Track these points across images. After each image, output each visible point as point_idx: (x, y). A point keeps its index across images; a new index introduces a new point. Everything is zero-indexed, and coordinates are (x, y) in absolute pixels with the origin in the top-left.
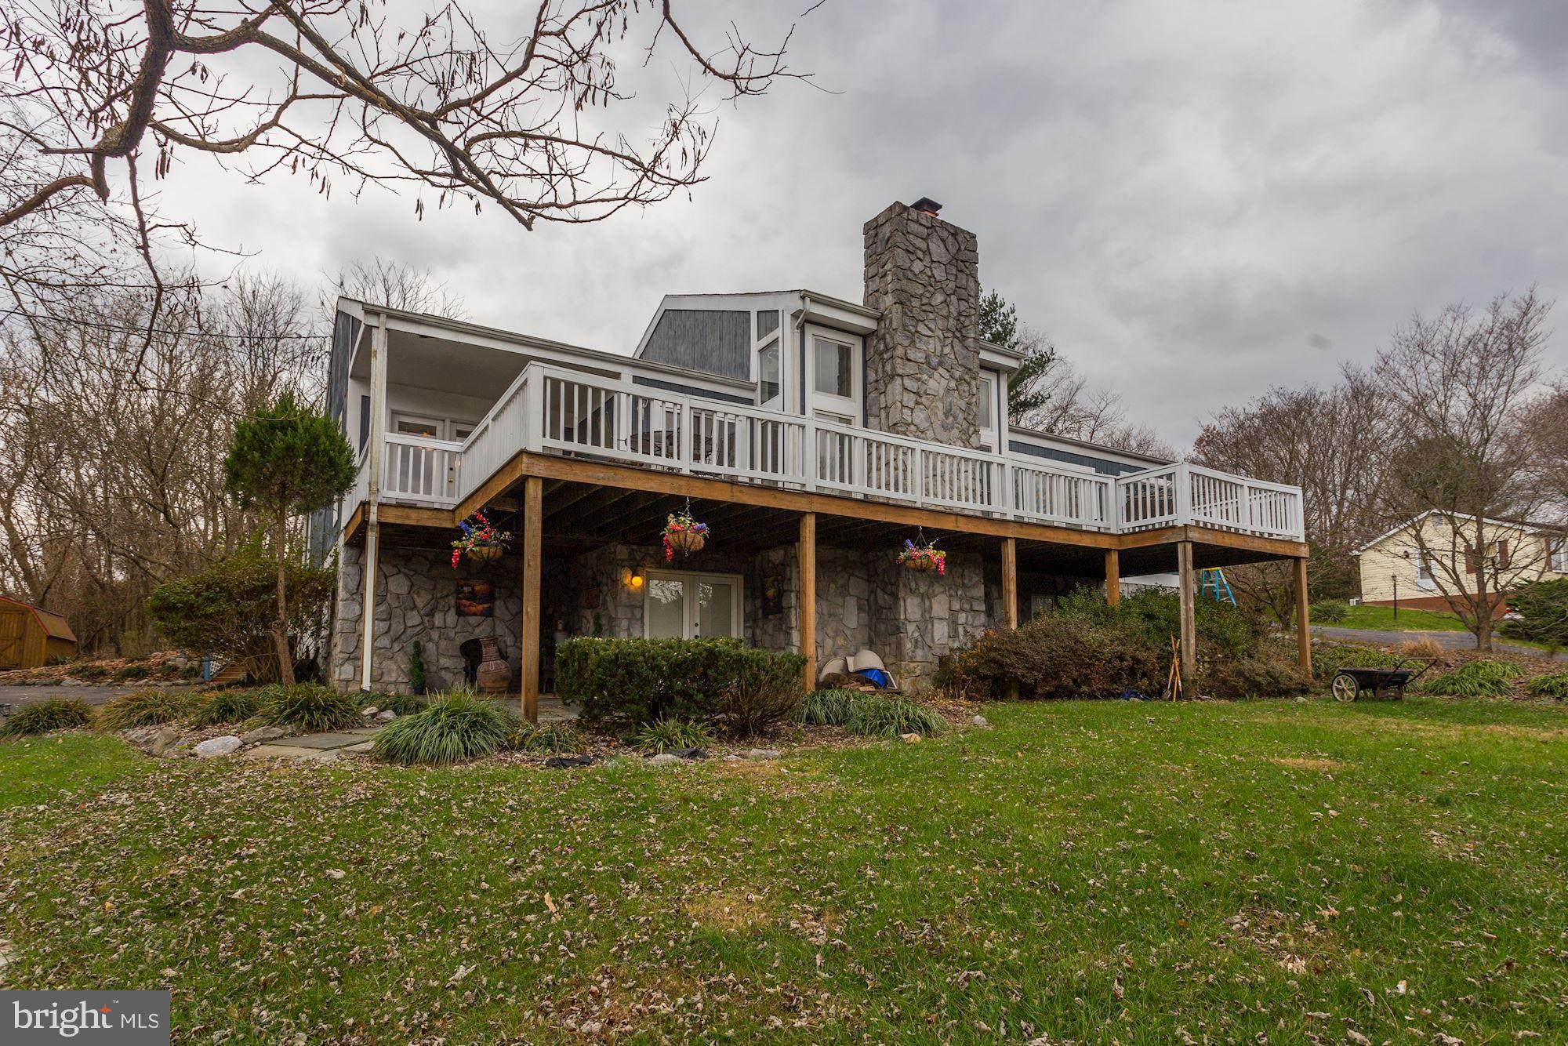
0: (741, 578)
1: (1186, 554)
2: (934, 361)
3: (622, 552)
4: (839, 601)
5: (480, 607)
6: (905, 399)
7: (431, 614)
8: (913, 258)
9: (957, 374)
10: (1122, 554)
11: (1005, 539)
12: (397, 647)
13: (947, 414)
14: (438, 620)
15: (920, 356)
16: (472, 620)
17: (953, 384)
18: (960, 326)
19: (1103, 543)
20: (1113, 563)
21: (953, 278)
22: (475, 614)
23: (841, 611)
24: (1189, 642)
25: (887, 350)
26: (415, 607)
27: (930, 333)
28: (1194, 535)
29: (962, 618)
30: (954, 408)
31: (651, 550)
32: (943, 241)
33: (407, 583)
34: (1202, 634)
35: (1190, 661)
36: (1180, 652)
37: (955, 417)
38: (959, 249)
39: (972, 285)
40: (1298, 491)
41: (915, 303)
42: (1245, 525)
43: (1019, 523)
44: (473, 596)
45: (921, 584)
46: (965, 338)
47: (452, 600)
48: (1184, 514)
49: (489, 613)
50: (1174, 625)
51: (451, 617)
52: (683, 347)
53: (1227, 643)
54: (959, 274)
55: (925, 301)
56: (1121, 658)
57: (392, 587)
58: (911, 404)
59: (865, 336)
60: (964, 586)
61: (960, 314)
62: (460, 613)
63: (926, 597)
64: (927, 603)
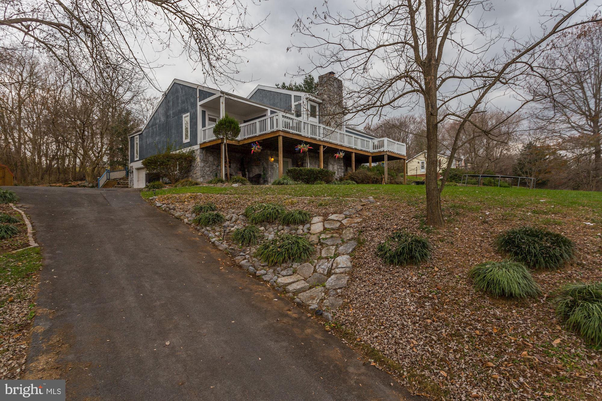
0: (291, 160)
1: (386, 158)
3: (269, 152)
10: (372, 157)
11: (353, 152)
12: (211, 174)
19: (369, 154)
20: (370, 159)
24: (386, 175)
25: (325, 108)
28: (388, 153)
29: (339, 170)
31: (275, 152)
34: (389, 174)
35: (386, 179)
36: (384, 178)
38: (339, 84)
40: (405, 145)
42: (396, 151)
43: (356, 149)
48: (385, 148)
50: (383, 173)
52: (266, 100)
53: (392, 176)
54: (339, 91)
56: (374, 178)
59: (320, 104)
60: (340, 163)
63: (333, 165)
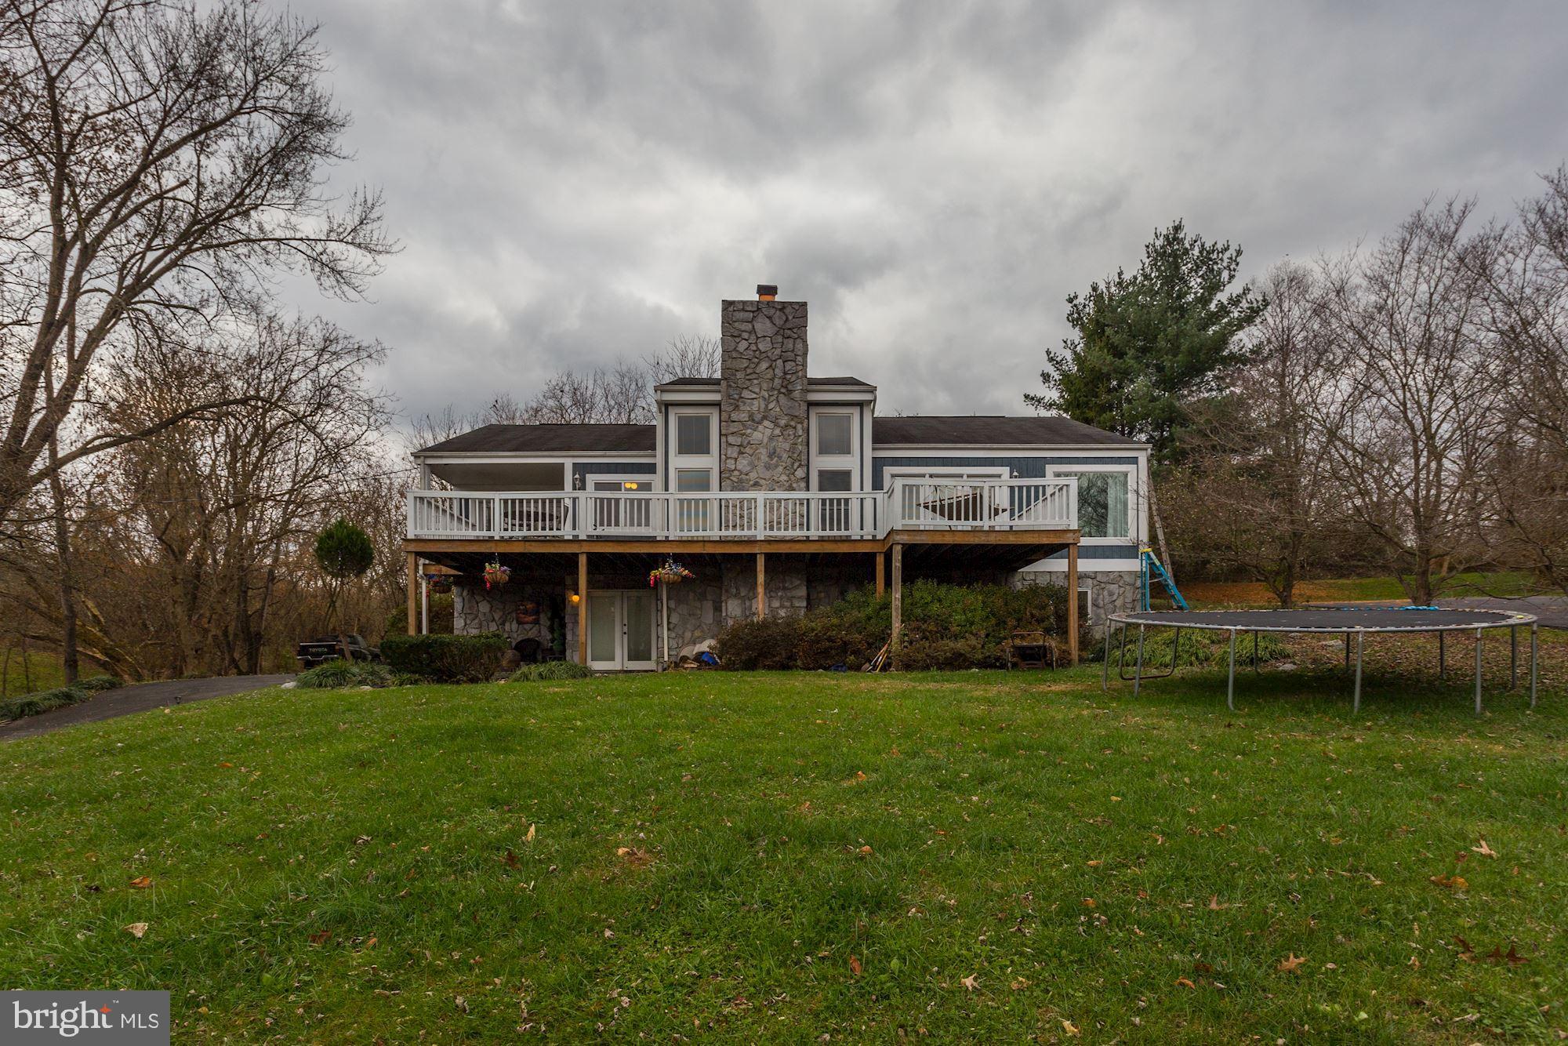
2: (758, 417)
4: (698, 604)
5: (531, 618)
6: (729, 452)
7: (503, 624)
8: (737, 340)
9: (783, 422)
13: (771, 456)
14: (507, 625)
15: (744, 416)
16: (527, 627)
17: (777, 431)
18: (786, 382)
21: (779, 345)
22: (527, 623)
23: (699, 612)
26: (494, 620)
27: (754, 396)
28: (902, 538)
29: (782, 613)
30: (778, 450)
32: (770, 318)
33: (489, 606)
37: (780, 457)
38: (787, 319)
39: (799, 345)
41: (739, 375)
43: (766, 541)
44: (526, 612)
45: (742, 590)
46: (790, 392)
47: (514, 615)
48: (896, 520)
49: (536, 622)
51: (515, 626)
54: (785, 341)
55: (749, 371)
57: (481, 609)
58: (735, 455)
59: (719, 405)
60: (784, 589)
61: (785, 373)
62: (520, 623)
63: (747, 599)
64: (747, 603)
